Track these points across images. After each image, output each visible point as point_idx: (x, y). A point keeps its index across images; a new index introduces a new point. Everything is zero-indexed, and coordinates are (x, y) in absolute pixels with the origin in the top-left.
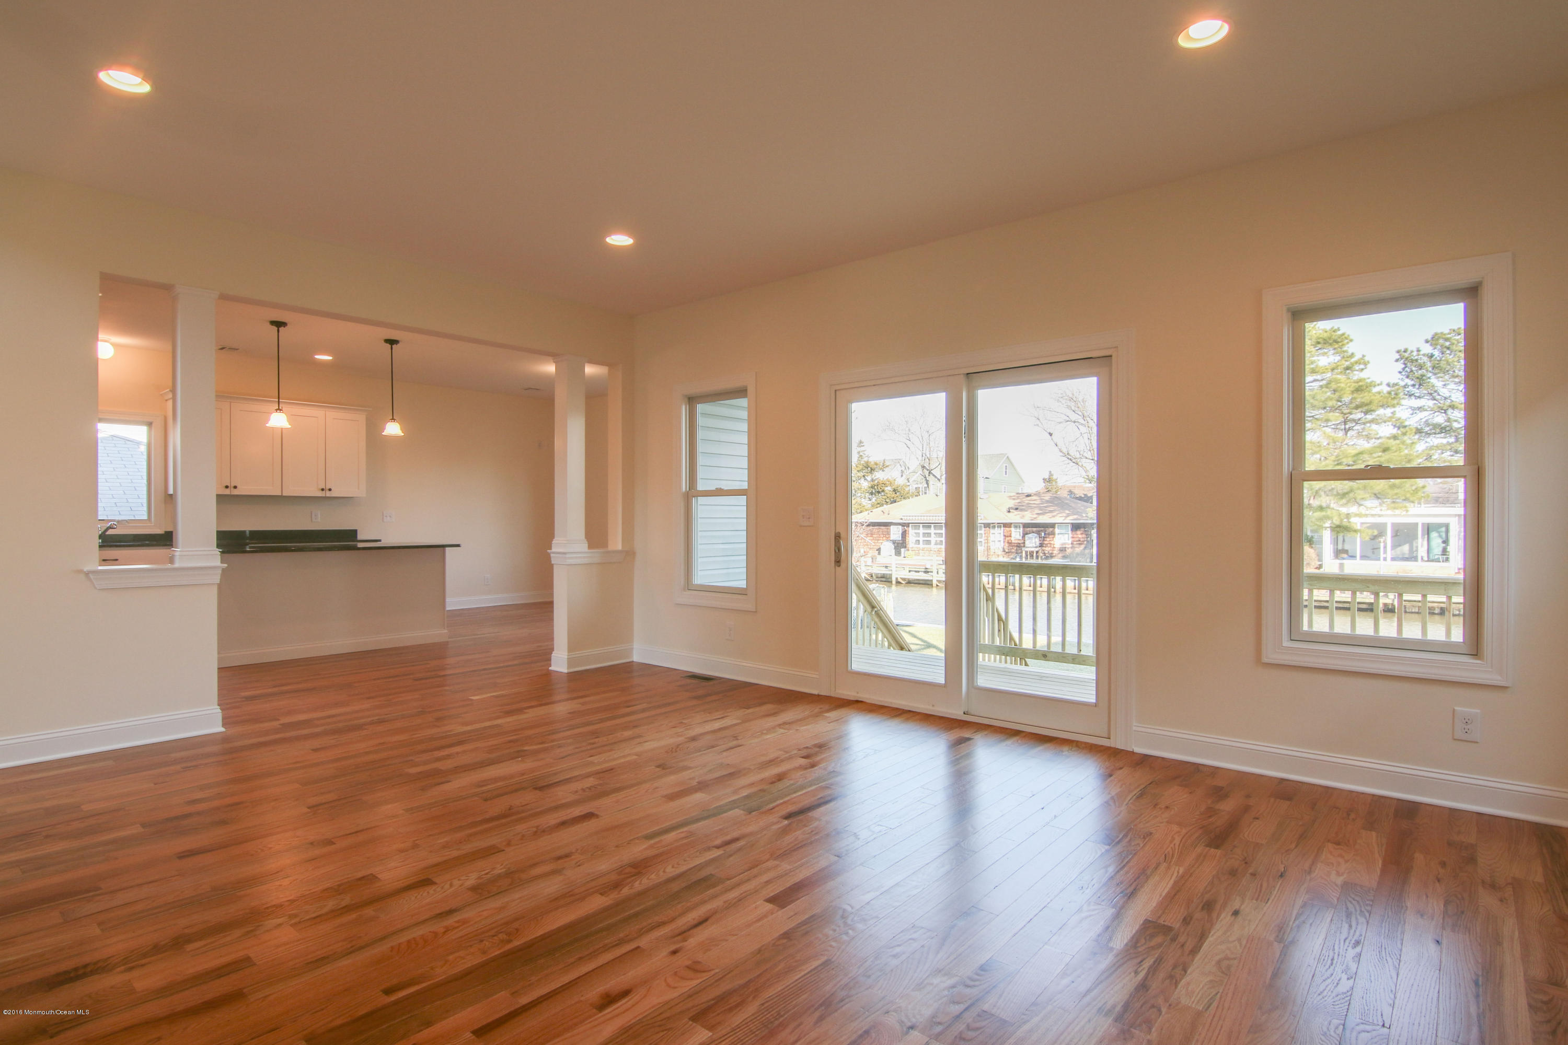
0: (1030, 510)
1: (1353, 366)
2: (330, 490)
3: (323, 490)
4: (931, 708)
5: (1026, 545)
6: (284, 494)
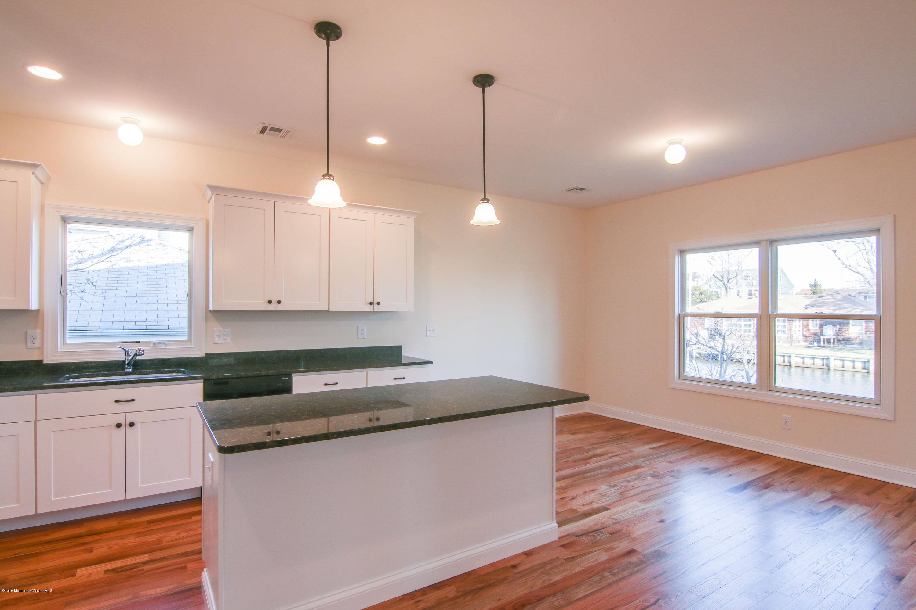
0: (826, 307)
2: (378, 303)
3: (371, 303)
5: (824, 333)
6: (330, 310)
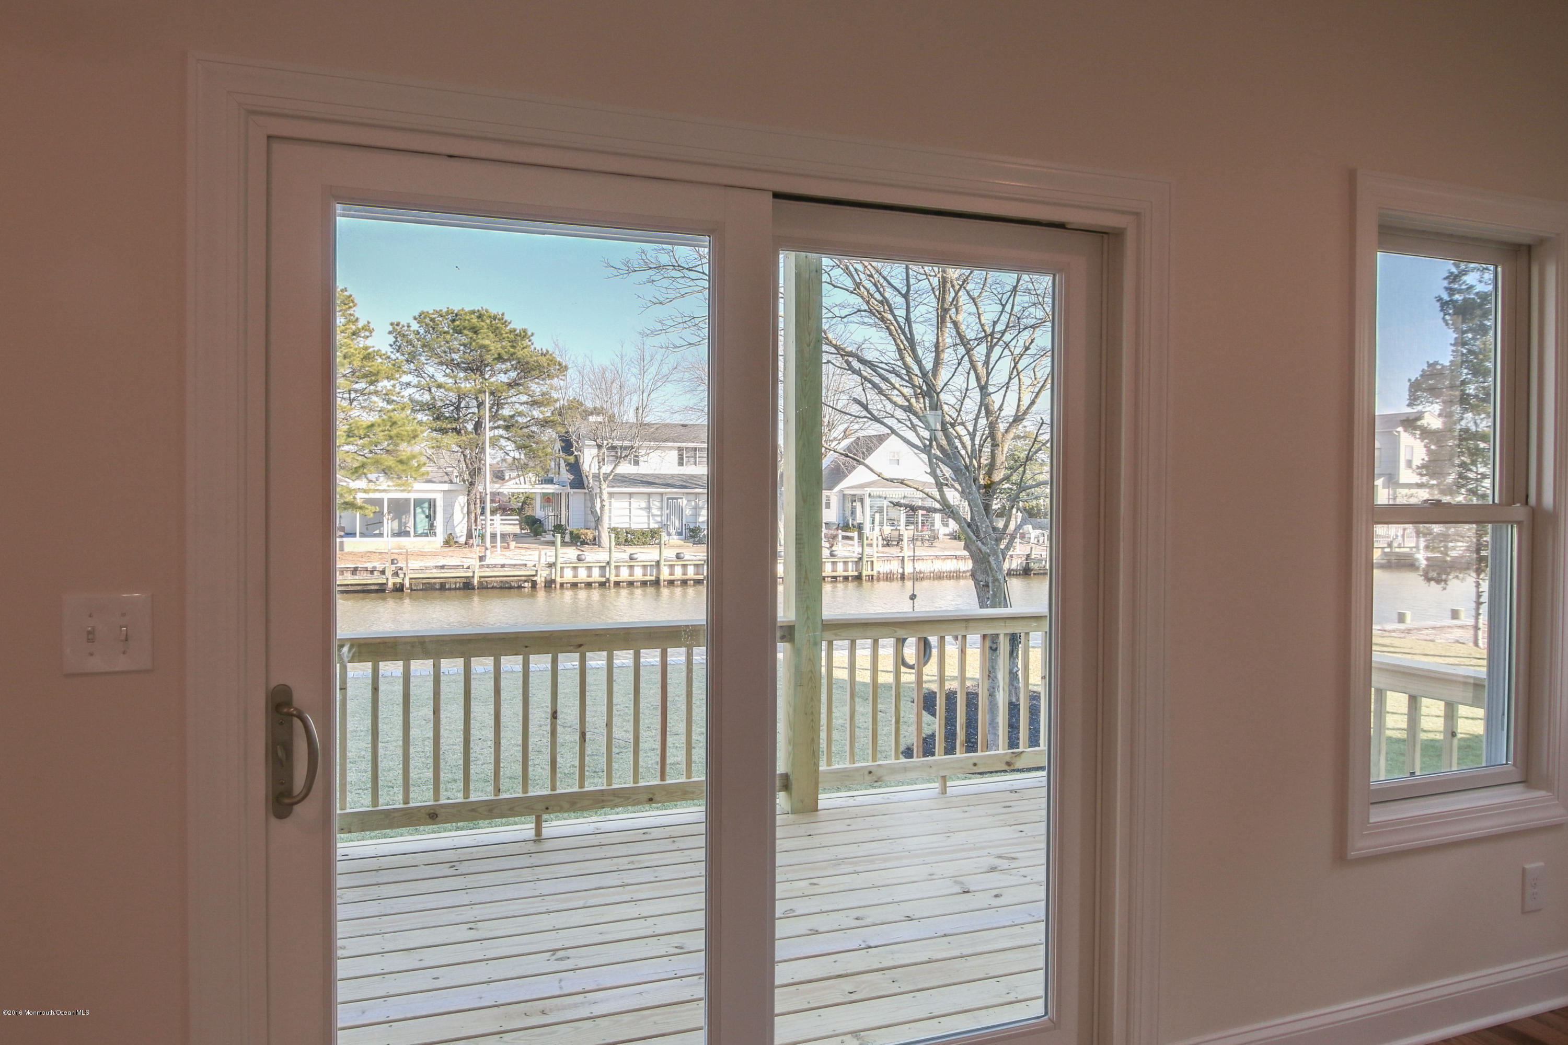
1: (360, 331)
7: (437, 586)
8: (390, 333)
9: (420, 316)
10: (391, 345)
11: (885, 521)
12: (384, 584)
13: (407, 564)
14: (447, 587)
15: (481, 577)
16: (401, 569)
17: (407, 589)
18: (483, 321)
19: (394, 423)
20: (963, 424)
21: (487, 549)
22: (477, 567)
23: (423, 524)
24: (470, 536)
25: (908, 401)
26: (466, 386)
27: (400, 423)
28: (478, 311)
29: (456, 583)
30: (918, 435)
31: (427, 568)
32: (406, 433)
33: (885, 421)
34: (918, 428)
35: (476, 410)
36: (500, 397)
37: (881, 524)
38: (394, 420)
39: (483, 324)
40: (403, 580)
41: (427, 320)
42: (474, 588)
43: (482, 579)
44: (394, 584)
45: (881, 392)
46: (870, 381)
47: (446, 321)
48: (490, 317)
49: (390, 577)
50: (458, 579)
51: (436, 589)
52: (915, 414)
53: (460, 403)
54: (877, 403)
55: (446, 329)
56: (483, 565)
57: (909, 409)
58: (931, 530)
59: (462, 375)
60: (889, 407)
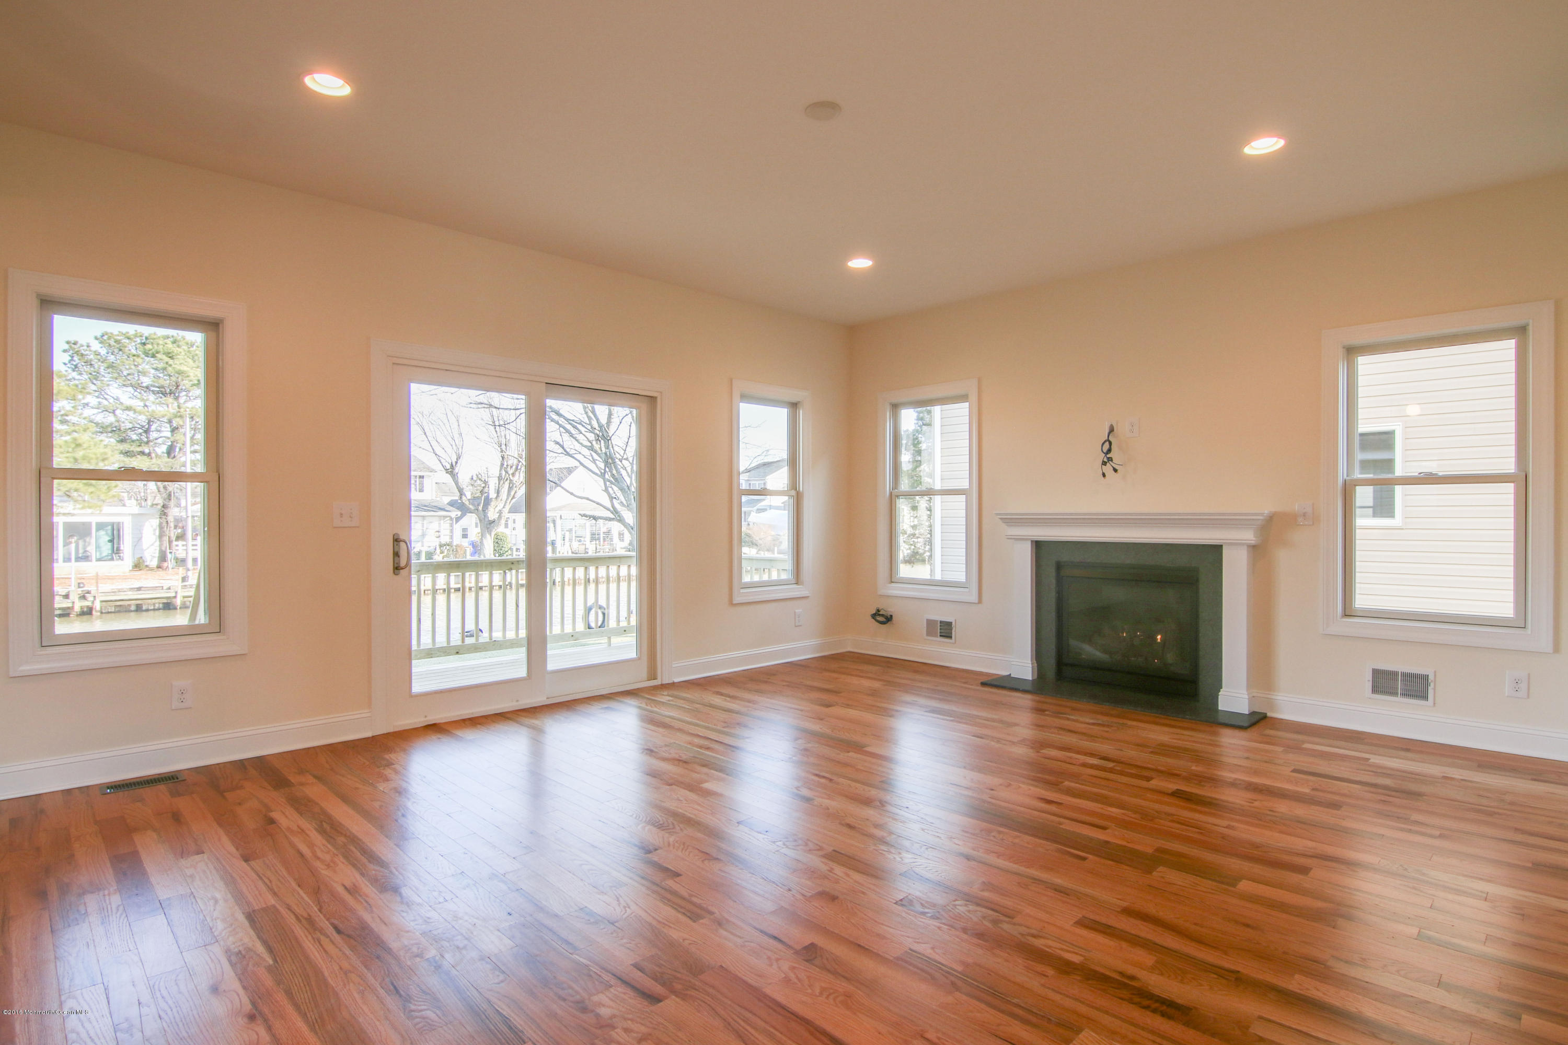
4: (515, 703)
7: (133, 608)
8: (65, 351)
9: (103, 336)
10: (65, 364)
11: (574, 538)
12: (69, 608)
13: (97, 587)
14: (144, 608)
15: (184, 597)
16: (89, 592)
17: (96, 611)
18: (179, 346)
19: (78, 445)
20: (627, 459)
21: (188, 570)
22: (180, 587)
23: (106, 549)
24: (163, 558)
25: (591, 443)
26: (160, 410)
27: (85, 446)
28: (173, 336)
29: (154, 604)
30: (597, 466)
31: (120, 591)
32: (94, 456)
33: (575, 456)
34: (597, 462)
35: (169, 434)
36: (197, 422)
37: (571, 540)
38: (80, 441)
39: (179, 350)
40: (93, 602)
41: (112, 342)
42: (175, 608)
43: (186, 599)
44: (82, 608)
45: (572, 435)
46: (564, 428)
47: (134, 344)
48: (187, 344)
49: (77, 600)
50: (157, 601)
51: (132, 611)
52: (596, 452)
53: (150, 426)
54: (569, 443)
55: (134, 352)
56: (185, 586)
57: (591, 448)
58: (611, 544)
59: (152, 397)
60: (578, 446)
